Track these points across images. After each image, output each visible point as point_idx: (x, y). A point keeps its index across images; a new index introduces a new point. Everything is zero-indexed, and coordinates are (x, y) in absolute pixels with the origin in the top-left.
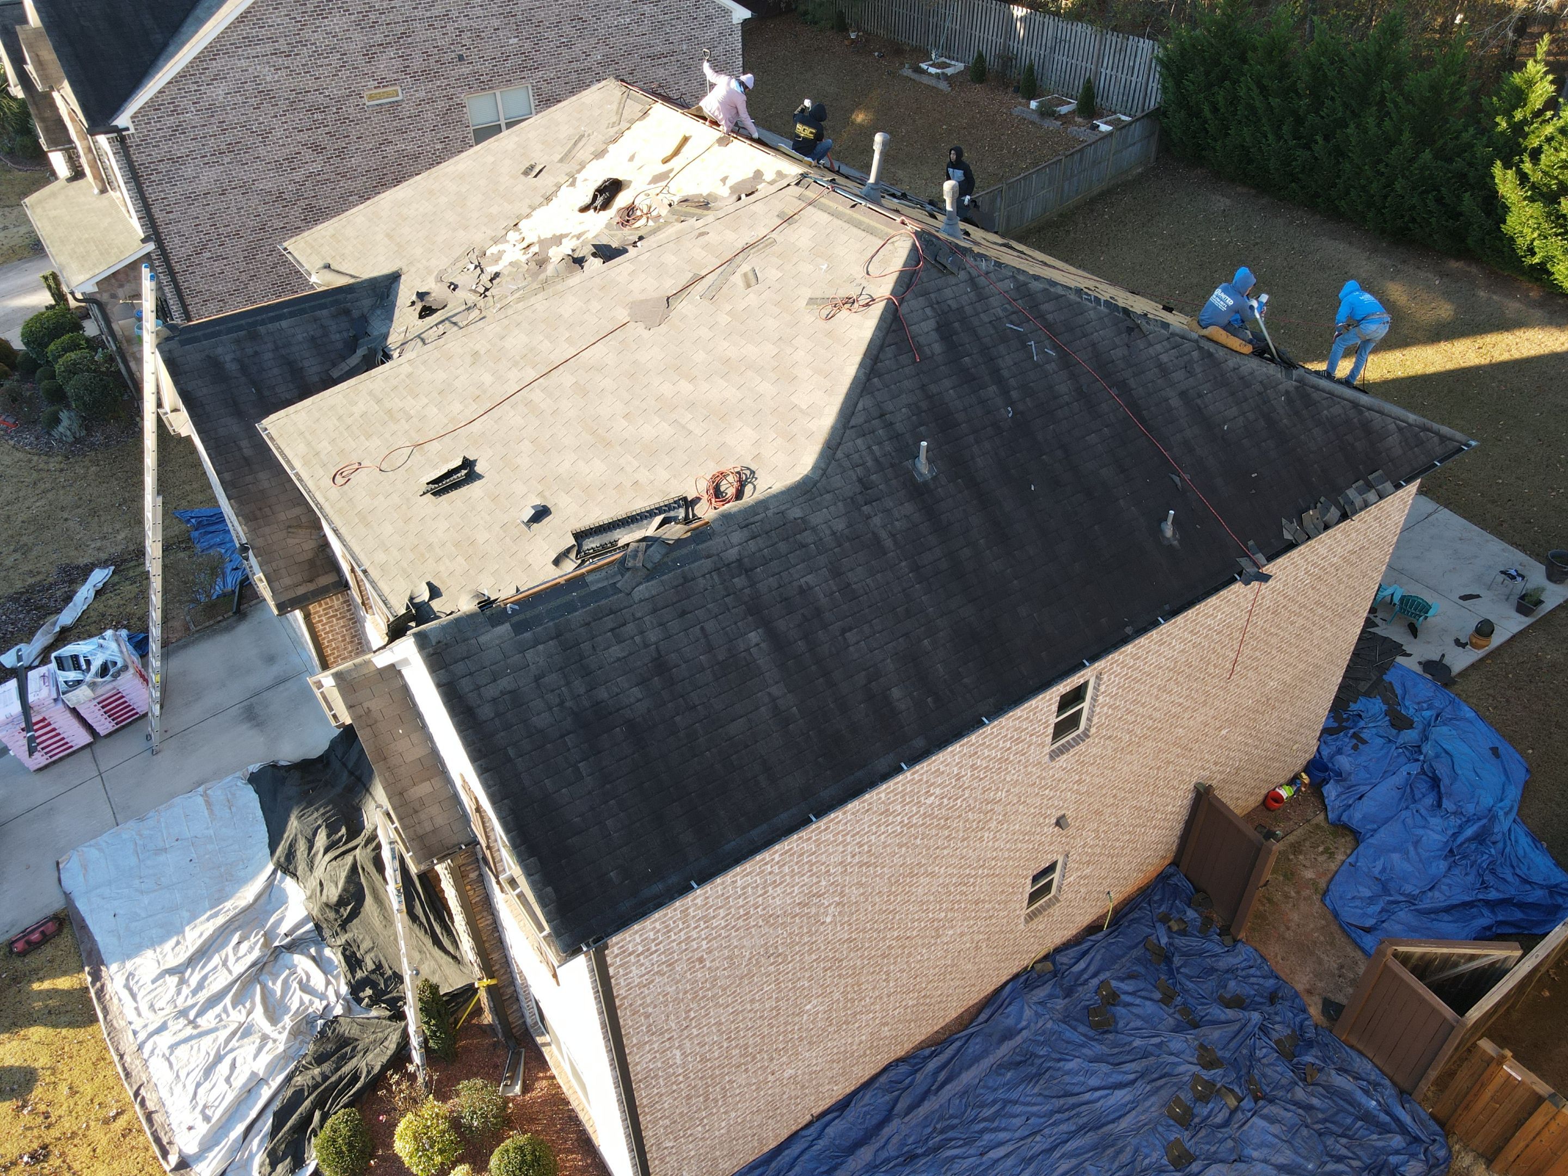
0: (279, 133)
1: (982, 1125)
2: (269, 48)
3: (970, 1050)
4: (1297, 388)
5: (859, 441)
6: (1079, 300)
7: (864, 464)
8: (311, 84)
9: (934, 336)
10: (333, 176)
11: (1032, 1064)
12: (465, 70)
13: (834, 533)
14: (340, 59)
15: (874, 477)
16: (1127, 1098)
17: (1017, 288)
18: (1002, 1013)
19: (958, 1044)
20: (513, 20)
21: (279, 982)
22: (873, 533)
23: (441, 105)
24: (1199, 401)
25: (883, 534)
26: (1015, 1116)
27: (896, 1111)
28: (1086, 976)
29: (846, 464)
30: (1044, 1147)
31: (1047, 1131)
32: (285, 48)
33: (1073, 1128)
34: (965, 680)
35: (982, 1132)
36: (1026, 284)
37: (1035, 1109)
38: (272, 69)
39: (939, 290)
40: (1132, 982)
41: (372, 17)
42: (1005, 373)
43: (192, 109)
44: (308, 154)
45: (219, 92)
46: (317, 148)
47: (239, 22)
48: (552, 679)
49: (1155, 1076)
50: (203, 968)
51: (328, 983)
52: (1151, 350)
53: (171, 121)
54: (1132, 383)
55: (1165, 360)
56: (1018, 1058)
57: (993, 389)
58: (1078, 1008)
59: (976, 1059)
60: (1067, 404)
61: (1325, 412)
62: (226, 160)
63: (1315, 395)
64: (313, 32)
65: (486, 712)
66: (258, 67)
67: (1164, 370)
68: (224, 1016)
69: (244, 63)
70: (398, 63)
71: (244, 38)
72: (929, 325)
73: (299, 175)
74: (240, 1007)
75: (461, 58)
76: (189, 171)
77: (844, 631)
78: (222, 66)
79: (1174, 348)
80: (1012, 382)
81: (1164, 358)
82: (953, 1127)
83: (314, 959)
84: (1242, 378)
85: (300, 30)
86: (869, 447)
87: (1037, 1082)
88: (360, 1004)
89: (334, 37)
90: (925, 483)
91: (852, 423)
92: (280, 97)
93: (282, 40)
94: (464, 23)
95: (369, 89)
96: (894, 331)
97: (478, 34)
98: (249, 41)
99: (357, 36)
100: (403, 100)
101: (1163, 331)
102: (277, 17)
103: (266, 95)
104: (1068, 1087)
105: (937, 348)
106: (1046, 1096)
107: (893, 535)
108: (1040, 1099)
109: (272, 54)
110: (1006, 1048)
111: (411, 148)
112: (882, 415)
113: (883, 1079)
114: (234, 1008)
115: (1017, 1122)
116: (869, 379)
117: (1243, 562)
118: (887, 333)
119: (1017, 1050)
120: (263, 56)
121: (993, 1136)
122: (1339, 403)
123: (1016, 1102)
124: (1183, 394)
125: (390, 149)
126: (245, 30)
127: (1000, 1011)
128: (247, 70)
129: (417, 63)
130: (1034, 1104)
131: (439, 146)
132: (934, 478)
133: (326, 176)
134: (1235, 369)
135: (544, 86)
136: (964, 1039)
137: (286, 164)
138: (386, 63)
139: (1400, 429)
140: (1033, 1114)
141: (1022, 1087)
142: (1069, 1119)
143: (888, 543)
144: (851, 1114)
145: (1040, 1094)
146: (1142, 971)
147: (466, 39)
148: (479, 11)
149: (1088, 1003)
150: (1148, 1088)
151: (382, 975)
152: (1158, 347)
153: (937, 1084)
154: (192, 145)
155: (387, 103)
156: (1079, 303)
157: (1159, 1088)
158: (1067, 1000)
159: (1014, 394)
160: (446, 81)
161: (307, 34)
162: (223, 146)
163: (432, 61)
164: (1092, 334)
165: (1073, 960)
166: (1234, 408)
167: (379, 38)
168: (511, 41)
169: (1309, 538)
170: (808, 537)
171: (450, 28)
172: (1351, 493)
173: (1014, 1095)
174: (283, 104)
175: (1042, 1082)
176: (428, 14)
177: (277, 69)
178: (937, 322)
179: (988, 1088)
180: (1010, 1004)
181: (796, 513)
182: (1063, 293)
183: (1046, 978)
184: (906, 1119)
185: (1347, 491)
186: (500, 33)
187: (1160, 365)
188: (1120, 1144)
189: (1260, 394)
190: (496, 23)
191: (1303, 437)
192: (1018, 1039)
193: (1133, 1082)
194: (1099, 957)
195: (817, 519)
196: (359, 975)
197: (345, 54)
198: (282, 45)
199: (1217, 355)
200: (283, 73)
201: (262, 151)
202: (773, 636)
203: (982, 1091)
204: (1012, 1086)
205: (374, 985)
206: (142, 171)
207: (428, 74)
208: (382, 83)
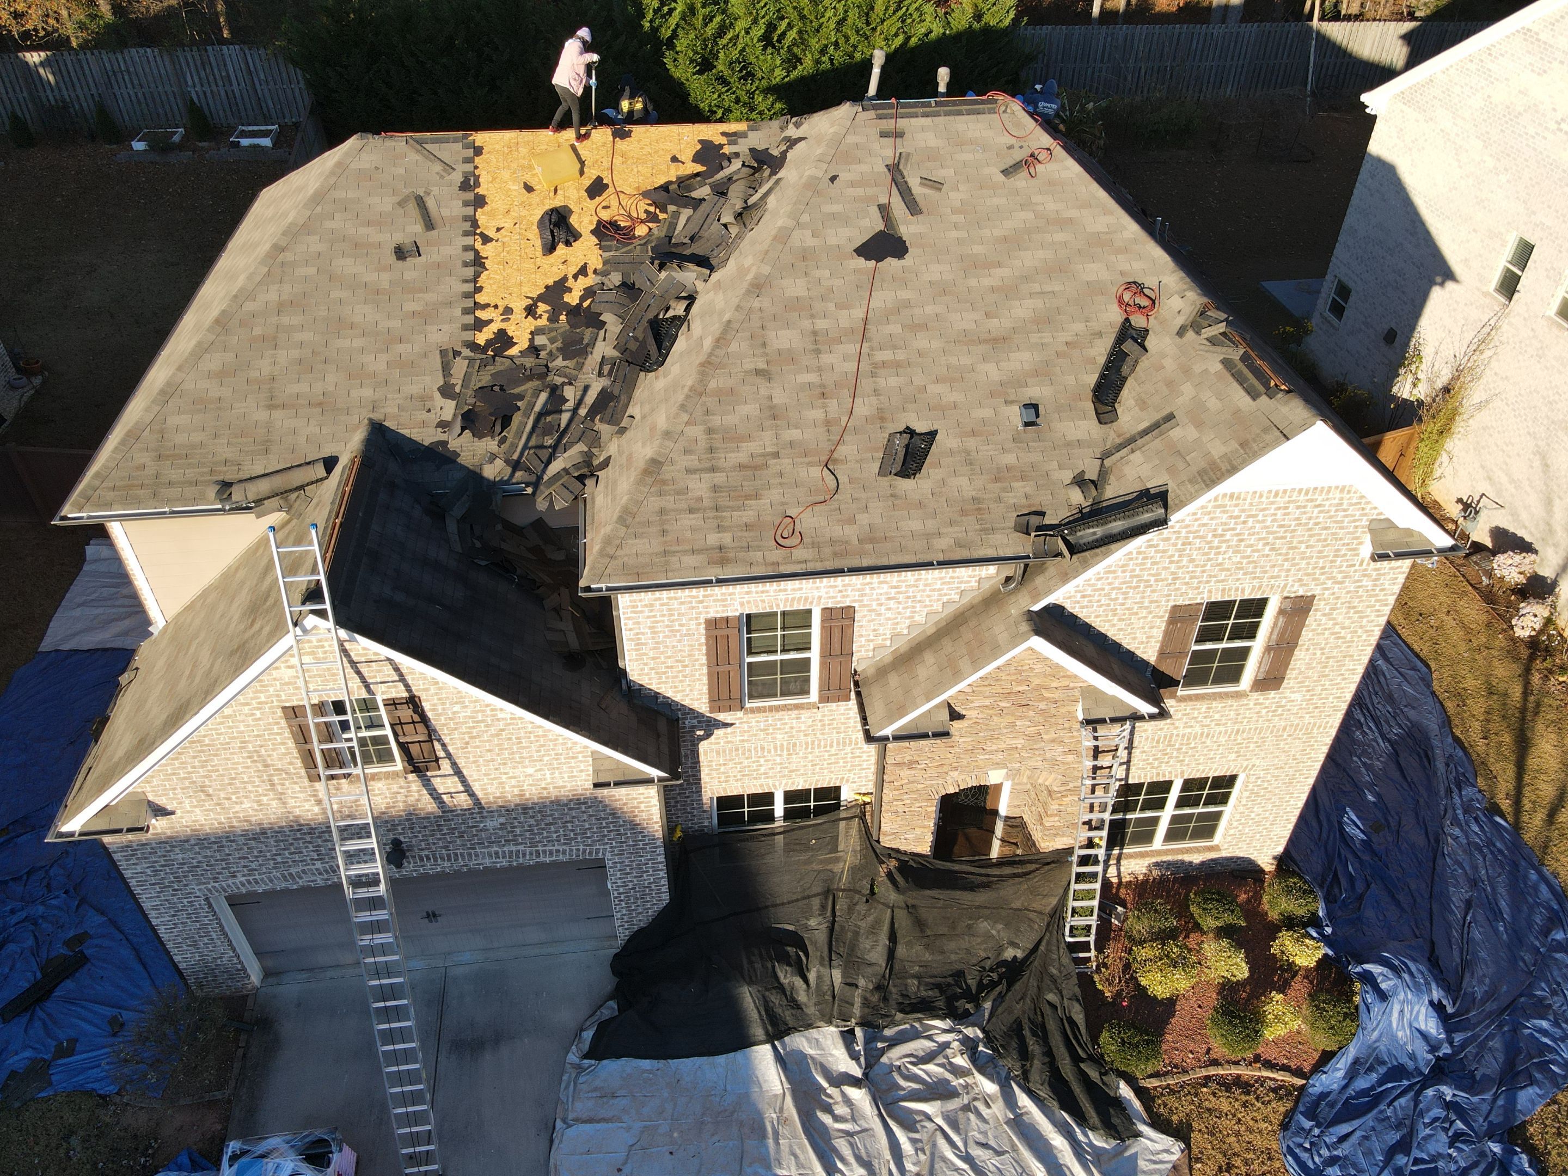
21: (902, 1083)
50: (843, 1160)
51: (930, 1038)
68: (919, 1145)
74: (918, 1126)
83: (890, 1047)
88: (971, 1014)
114: (917, 1131)
151: (949, 985)
196: (941, 1004)
205: (957, 997)
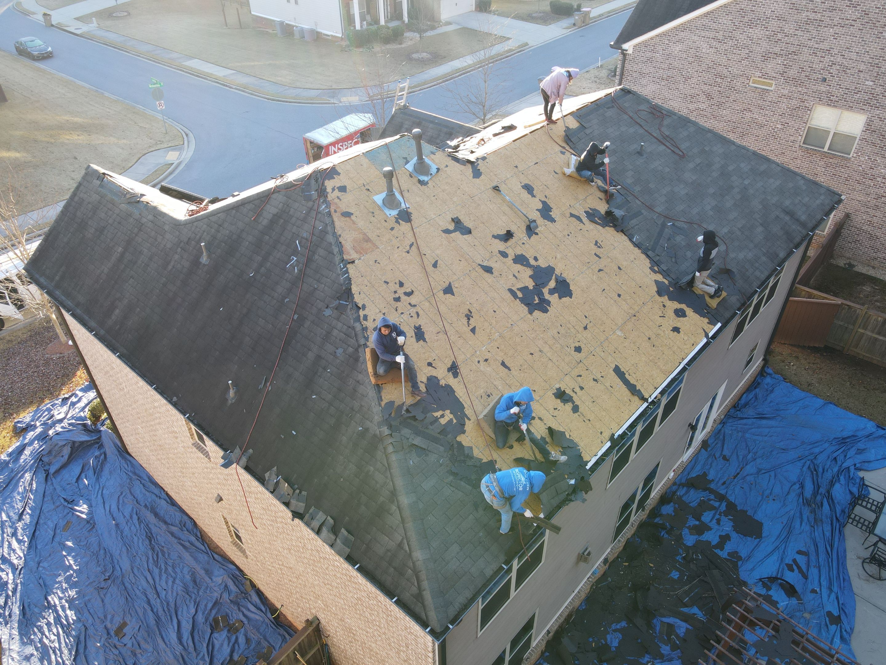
0: (694, 80)
1: (163, 567)
2: (712, 35)
3: (200, 555)
4: (375, 435)
5: (205, 226)
6: (337, 263)
7: (196, 235)
8: (724, 61)
9: (270, 216)
10: (709, 115)
11: (193, 587)
12: (823, 88)
13: (165, 246)
14: (747, 54)
15: (193, 242)
16: (172, 641)
17: (321, 231)
18: (220, 567)
19: (203, 548)
20: (877, 69)
22: (171, 260)
23: (794, 102)
24: (321, 370)
25: (172, 264)
26: (167, 583)
27: (170, 526)
28: (244, 610)
29: (193, 229)
30: (151, 600)
31: (158, 600)
32: (720, 37)
33: (160, 614)
34: (130, 335)
35: (160, 569)
36: (327, 233)
37: (170, 592)
38: (708, 46)
39: (295, 201)
40: (244, 641)
41: (780, 36)
42: (271, 258)
43: (661, 53)
44: (702, 98)
45: (677, 48)
46: (709, 97)
47: (705, 16)
48: (90, 206)
49: (185, 657)
52: (335, 322)
53: (649, 54)
54: (307, 324)
55: (334, 334)
56: (198, 581)
57: (259, 258)
58: (228, 611)
59: (196, 559)
60: (273, 297)
61: (372, 469)
62: (663, 83)
63: (379, 454)
64: (740, 34)
65: (76, 199)
66: (702, 43)
67: (327, 336)
69: (696, 38)
70: (780, 68)
71: (703, 25)
72: (274, 211)
73: (692, 107)
75: (824, 80)
76: (644, 81)
77: (132, 277)
78: (685, 36)
79: (345, 334)
80: (268, 264)
81: (335, 332)
82: (164, 555)
84: (355, 390)
85: (734, 30)
86: (204, 231)
87: (184, 591)
89: (750, 40)
90: (201, 263)
91: (210, 218)
92: (704, 62)
93: (721, 33)
94: (839, 59)
95: (755, 77)
96: (261, 200)
97: (845, 70)
98: (705, 27)
99: (764, 44)
100: (772, 91)
101: (352, 321)
102: (725, 19)
103: (698, 58)
104: (180, 610)
105: (265, 222)
106: (176, 597)
107: (173, 267)
108: (175, 594)
109: (712, 38)
110: (202, 572)
111: (761, 119)
112: (220, 226)
113: (185, 518)
115: (163, 584)
116: (233, 209)
117: (237, 451)
118: (258, 199)
119: (202, 580)
120: (707, 38)
121: (157, 573)
122: (387, 477)
123: (174, 582)
124: (319, 357)
125: (748, 115)
126: (706, 21)
127: (221, 566)
128: (695, 42)
129: (792, 73)
130: (172, 592)
131: (779, 126)
132: (204, 265)
133: (706, 113)
134: (358, 382)
135: (876, 121)
136: (205, 551)
137: (689, 98)
138: (771, 67)
139: (400, 546)
140: (167, 593)
141: (181, 584)
142: (164, 610)
143: (170, 267)
144: (171, 509)
145: (177, 594)
146: (252, 647)
147: (834, 71)
148: (854, 56)
149: (230, 615)
150: (178, 653)
152: (340, 325)
153: (183, 542)
154: (652, 70)
155: (761, 88)
156: (335, 265)
157: (178, 661)
158: (229, 601)
159: (263, 270)
160: (806, 91)
161: (737, 34)
162: (665, 76)
163: (803, 74)
164: (322, 283)
165: (255, 603)
166: (330, 396)
167: (777, 50)
168: (867, 83)
169: (272, 493)
170: (160, 238)
171: (827, 59)
172: (321, 516)
173: (177, 581)
174: (704, 66)
175: (184, 594)
176: (816, 46)
177: (710, 47)
178: (278, 213)
179: (183, 569)
180: (224, 569)
181: (167, 228)
182: (335, 253)
183: (241, 587)
184: (167, 532)
185: (321, 513)
186: (862, 75)
187: (329, 333)
188: (149, 640)
189: (352, 409)
190: (862, 67)
191: (341, 458)
192: (207, 579)
193: (181, 643)
194: (258, 617)
195: (168, 236)
197: (752, 52)
198: (720, 36)
199: (359, 364)
200: (713, 50)
201: (681, 87)
202: (122, 255)
203: (181, 566)
204: (182, 581)
206: (626, 73)
207: (796, 82)
208: (765, 75)
